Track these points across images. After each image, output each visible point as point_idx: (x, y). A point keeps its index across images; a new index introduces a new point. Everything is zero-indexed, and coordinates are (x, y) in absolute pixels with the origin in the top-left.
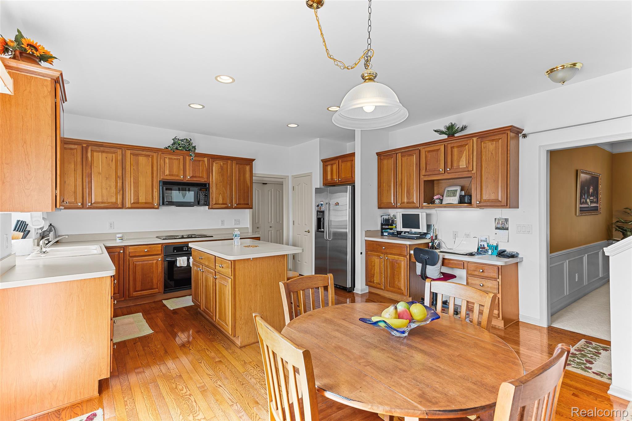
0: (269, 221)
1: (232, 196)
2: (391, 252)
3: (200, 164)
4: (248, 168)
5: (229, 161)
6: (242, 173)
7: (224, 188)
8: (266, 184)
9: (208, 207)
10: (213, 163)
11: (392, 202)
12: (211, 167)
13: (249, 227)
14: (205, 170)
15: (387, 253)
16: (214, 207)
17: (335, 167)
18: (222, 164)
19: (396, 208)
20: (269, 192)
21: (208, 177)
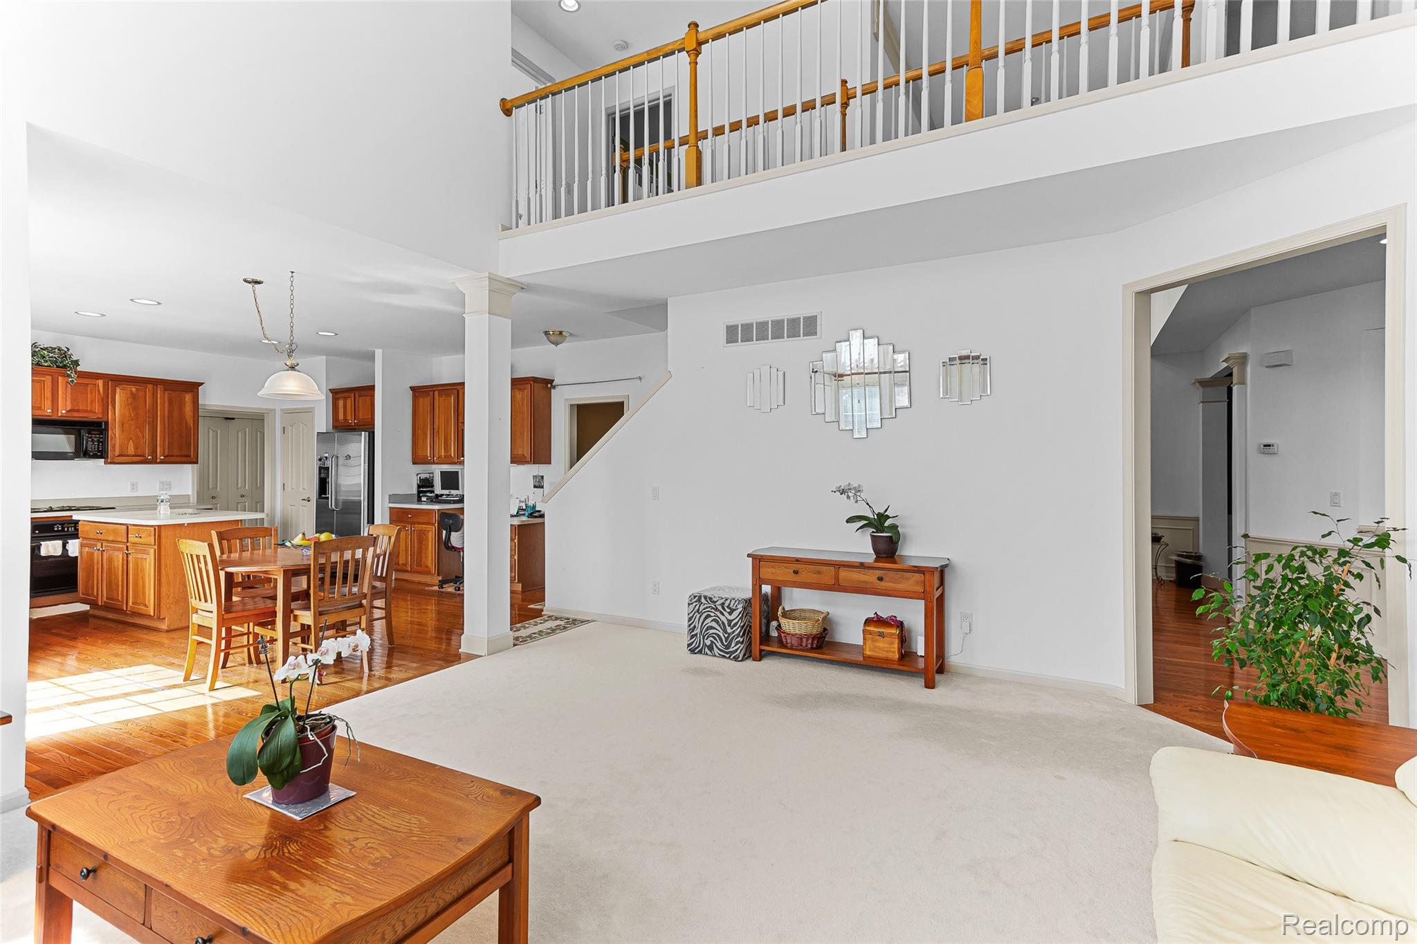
0: (240, 485)
1: (155, 444)
2: (419, 520)
3: (87, 389)
4: (188, 398)
5: (150, 386)
6: (175, 407)
7: (138, 430)
8: (233, 419)
9: (103, 460)
10: (115, 389)
11: (429, 455)
12: (112, 394)
13: (190, 494)
14: (98, 401)
15: (414, 523)
16: (116, 461)
17: (349, 403)
18: (134, 389)
19: (434, 463)
20: (240, 434)
21: (105, 411)
